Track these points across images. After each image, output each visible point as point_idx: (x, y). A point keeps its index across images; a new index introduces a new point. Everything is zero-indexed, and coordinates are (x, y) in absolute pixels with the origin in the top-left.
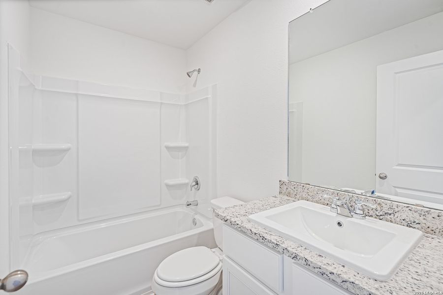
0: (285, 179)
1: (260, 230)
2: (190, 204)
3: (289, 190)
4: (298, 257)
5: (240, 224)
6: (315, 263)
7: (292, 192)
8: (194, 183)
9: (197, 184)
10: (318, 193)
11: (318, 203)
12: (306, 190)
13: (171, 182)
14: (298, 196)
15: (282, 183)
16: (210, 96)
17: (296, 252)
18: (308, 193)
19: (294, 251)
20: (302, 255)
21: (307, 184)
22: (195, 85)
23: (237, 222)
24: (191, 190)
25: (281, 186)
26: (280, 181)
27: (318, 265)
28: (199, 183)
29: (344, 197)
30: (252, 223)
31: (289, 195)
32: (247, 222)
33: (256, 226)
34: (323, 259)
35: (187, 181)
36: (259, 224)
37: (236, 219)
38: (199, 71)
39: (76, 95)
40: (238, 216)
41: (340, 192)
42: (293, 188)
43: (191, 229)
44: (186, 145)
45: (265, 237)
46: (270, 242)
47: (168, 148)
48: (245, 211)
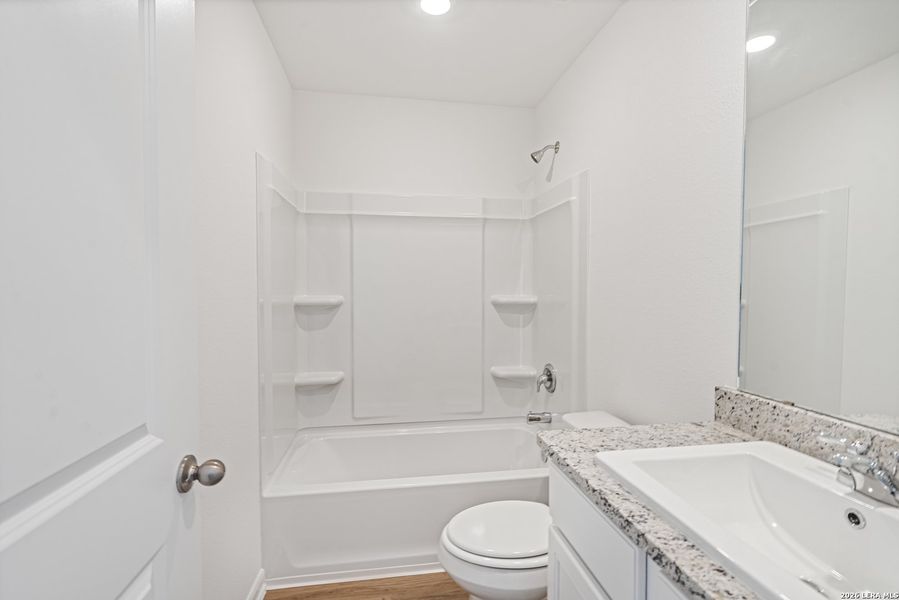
0: (732, 386)
1: (608, 487)
2: (539, 419)
3: (738, 412)
4: (664, 560)
5: (572, 464)
6: (695, 584)
7: (745, 418)
8: (545, 378)
9: (550, 380)
10: (815, 428)
11: (814, 456)
12: (782, 418)
13: (502, 371)
14: (759, 431)
15: (721, 395)
16: (574, 198)
17: (661, 547)
18: (787, 426)
19: (658, 544)
20: (671, 556)
21: (786, 403)
22: (549, 179)
23: (568, 461)
24: (538, 391)
25: (721, 402)
26: (717, 389)
27: (700, 588)
28: (553, 377)
29: (889, 450)
30: (599, 468)
31: (736, 424)
32: (591, 464)
33: (603, 477)
34: (723, 578)
35: (533, 372)
36: (612, 474)
37: (569, 455)
38: (556, 148)
39: (350, 216)
40: (578, 449)
41: (882, 435)
42: (748, 410)
43: (538, 467)
44: (533, 299)
45: (610, 502)
46: (616, 512)
47: (498, 306)
48: (601, 443)
